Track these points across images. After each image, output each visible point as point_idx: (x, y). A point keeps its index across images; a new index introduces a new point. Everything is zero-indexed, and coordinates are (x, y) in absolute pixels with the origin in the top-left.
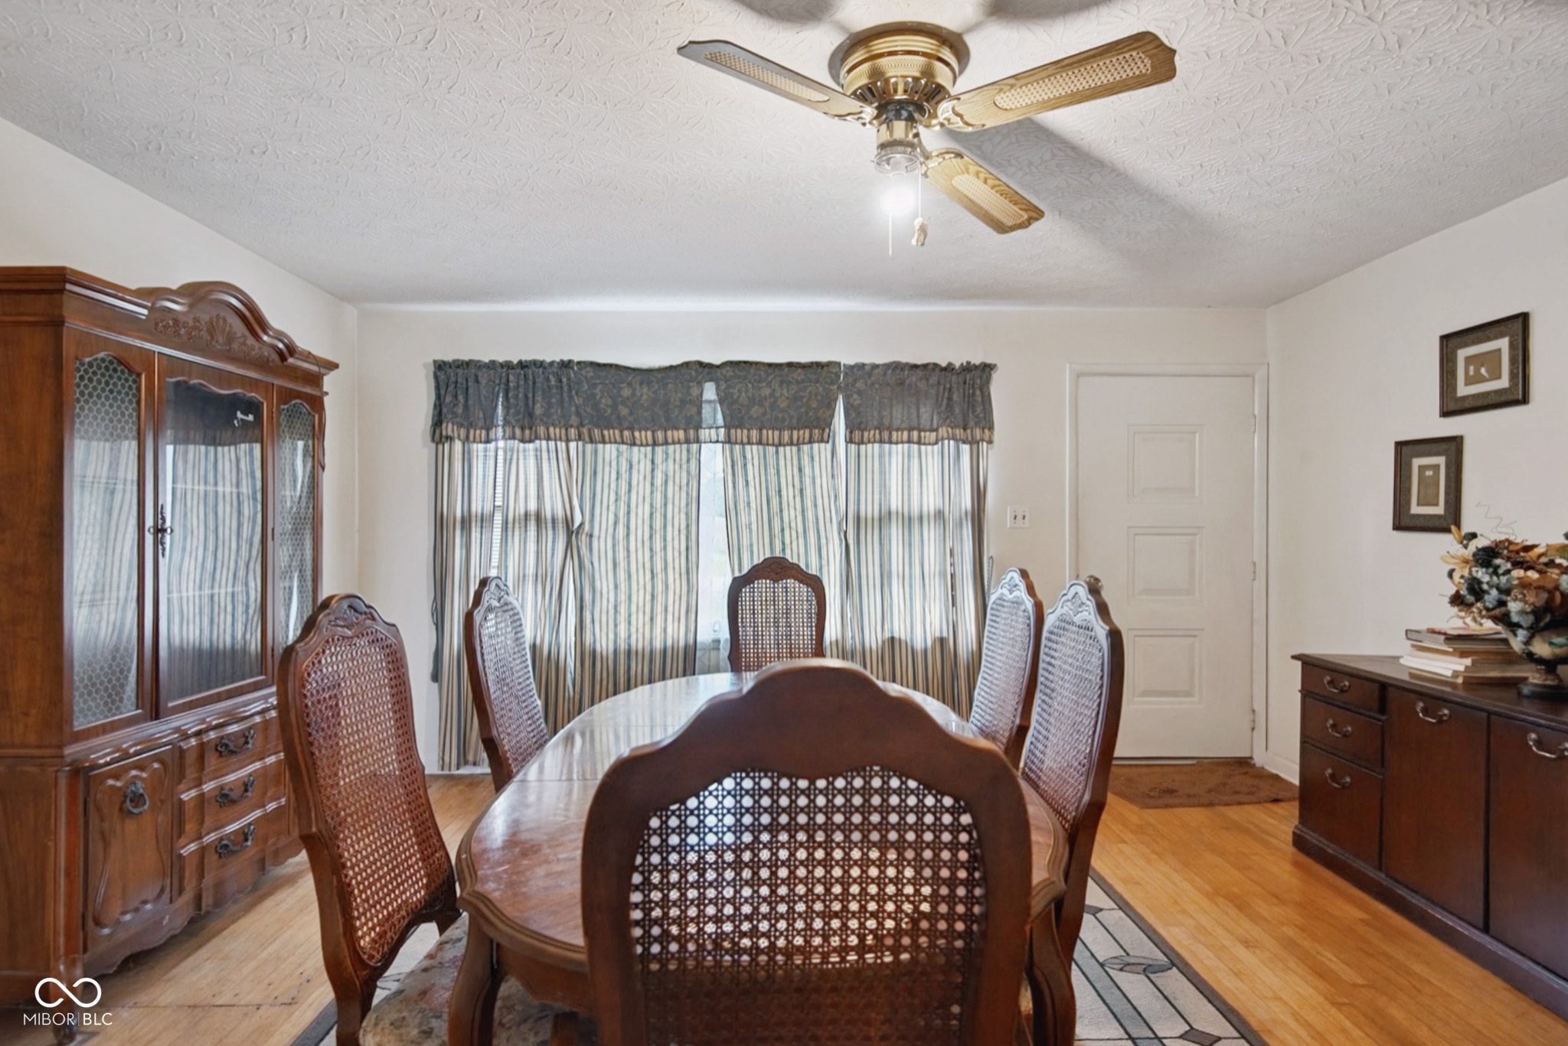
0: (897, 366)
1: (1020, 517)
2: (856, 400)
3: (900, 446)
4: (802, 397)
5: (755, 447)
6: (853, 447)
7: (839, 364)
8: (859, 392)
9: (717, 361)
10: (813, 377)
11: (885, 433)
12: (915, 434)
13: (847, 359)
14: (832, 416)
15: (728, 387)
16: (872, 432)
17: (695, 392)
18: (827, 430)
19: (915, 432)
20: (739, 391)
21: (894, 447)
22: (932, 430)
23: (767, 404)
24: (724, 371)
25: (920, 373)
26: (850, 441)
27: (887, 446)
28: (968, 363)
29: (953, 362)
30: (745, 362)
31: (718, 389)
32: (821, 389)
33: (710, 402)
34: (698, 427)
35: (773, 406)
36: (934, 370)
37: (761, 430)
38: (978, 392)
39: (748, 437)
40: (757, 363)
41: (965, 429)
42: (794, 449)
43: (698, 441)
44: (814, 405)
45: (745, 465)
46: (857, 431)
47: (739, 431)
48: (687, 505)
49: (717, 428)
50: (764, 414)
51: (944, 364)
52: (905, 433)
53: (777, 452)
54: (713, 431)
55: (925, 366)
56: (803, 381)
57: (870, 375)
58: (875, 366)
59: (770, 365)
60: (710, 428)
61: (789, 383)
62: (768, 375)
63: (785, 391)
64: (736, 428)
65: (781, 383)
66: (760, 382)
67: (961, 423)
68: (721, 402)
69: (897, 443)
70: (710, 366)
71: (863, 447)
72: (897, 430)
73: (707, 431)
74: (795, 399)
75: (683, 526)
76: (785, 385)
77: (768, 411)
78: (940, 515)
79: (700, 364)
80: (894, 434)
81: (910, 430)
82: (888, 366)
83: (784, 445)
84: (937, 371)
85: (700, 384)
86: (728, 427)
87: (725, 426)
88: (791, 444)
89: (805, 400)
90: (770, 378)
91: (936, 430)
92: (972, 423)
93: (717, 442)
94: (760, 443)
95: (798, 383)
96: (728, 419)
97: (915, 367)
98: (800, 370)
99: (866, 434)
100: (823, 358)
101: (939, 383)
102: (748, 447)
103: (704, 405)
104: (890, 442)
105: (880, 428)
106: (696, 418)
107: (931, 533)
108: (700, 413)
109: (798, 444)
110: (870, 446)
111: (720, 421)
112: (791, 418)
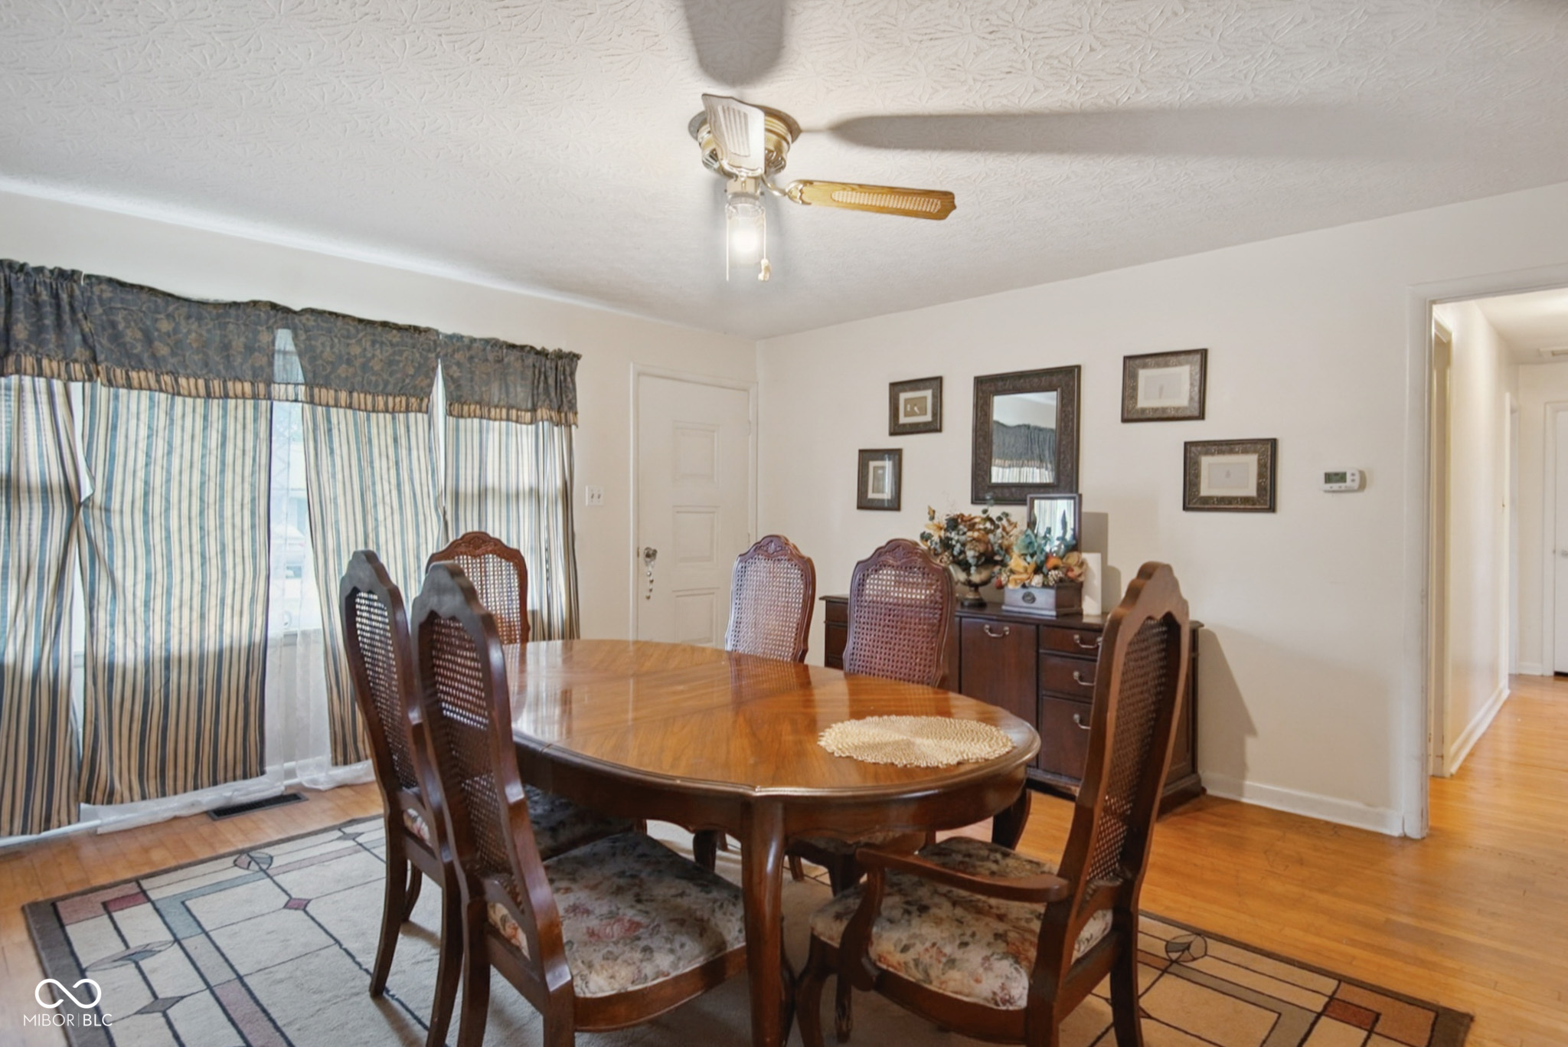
0: (494, 344)
1: (596, 496)
2: (455, 371)
3: (497, 423)
4: (399, 362)
5: (341, 411)
6: (451, 420)
7: (437, 333)
8: (459, 364)
9: (297, 307)
10: (410, 341)
11: (484, 408)
12: (513, 413)
13: (446, 328)
14: (431, 385)
15: (309, 339)
16: (472, 407)
17: (264, 338)
18: (426, 400)
19: (510, 411)
20: (323, 344)
21: (491, 422)
22: (527, 410)
23: (358, 363)
24: (304, 318)
25: (518, 353)
26: (449, 413)
27: (484, 422)
28: (560, 351)
29: (547, 347)
30: (331, 313)
31: (295, 337)
32: (417, 355)
33: (285, 353)
34: (269, 382)
35: (365, 367)
36: (529, 352)
37: (351, 393)
38: (569, 379)
39: (336, 400)
40: (344, 316)
41: (559, 411)
42: (388, 416)
43: (269, 397)
44: (411, 371)
45: (330, 430)
46: (457, 403)
47: (324, 391)
48: (253, 473)
49: (296, 384)
50: (355, 375)
51: (539, 348)
52: (504, 411)
53: (368, 419)
54: (291, 388)
55: (522, 348)
56: (398, 344)
57: (469, 348)
58: (473, 340)
59: (361, 321)
60: (288, 384)
61: (382, 343)
62: (358, 332)
63: (378, 352)
64: (320, 386)
65: (373, 343)
66: (348, 337)
67: (556, 407)
68: (300, 355)
69: (495, 420)
70: (287, 310)
71: (462, 421)
72: (496, 407)
73: (283, 387)
74: (390, 363)
75: (247, 499)
76: (377, 346)
77: (359, 372)
78: (536, 494)
79: (274, 306)
80: (493, 411)
81: (509, 408)
82: (487, 341)
83: (378, 412)
84: (533, 352)
85: (271, 329)
86: (310, 384)
87: (306, 384)
88: (387, 411)
89: (401, 365)
90: (361, 335)
91: (534, 410)
92: (566, 408)
93: (296, 401)
94: (350, 406)
95: (392, 345)
96: (310, 375)
97: (513, 346)
98: (394, 332)
99: (466, 408)
100: (422, 323)
101: (534, 366)
102: (333, 410)
103: (276, 356)
104: (489, 418)
105: (480, 403)
106: (267, 370)
107: (526, 509)
108: (271, 364)
109: (393, 412)
110: (469, 421)
111: (301, 379)
112: (386, 383)
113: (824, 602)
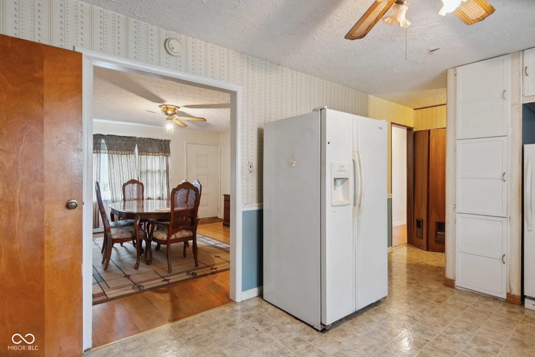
0: (150, 139)
1: (176, 172)
2: (140, 145)
3: (150, 156)
4: (127, 144)
5: (115, 155)
6: (140, 156)
7: (136, 137)
8: (141, 144)
9: (105, 134)
10: (130, 140)
11: (147, 153)
12: (154, 154)
13: (138, 136)
14: (135, 149)
15: (108, 141)
16: (144, 153)
17: (99, 141)
18: (133, 152)
19: (154, 153)
20: (111, 141)
21: (149, 156)
22: (157, 153)
23: (118, 145)
24: (107, 137)
25: (155, 141)
26: (139, 154)
27: (147, 156)
28: (165, 140)
29: (162, 139)
30: (113, 135)
31: (105, 140)
32: (132, 143)
33: (103, 144)
34: (100, 150)
35: (120, 146)
36: (158, 140)
37: (117, 151)
38: (167, 146)
39: (114, 153)
40: (116, 136)
41: (165, 153)
42: (126, 156)
43: (100, 153)
44: (130, 146)
45: (113, 159)
46: (141, 153)
47: (111, 151)
48: (97, 168)
49: (105, 150)
50: (118, 147)
51: (160, 139)
52: (152, 154)
53: (121, 156)
54: (104, 151)
55: (156, 140)
56: (127, 140)
57: (143, 140)
58: (145, 138)
59: (119, 136)
60: (103, 150)
61: (124, 140)
62: (118, 138)
63: (123, 142)
64: (110, 150)
65: (122, 140)
66: (116, 140)
67: (164, 152)
68: (106, 144)
69: (150, 155)
70: (103, 135)
71: (142, 156)
72: (150, 153)
73: (103, 151)
74: (126, 144)
75: (96, 173)
76: (123, 141)
77: (119, 147)
78: (159, 171)
79: (101, 135)
80: (149, 154)
81: (153, 153)
82: (148, 139)
83: (123, 155)
84: (159, 141)
85: (100, 139)
86: (108, 150)
87: (107, 150)
88: (125, 154)
89: (128, 145)
90: (119, 139)
91: (159, 153)
92: (166, 152)
93: (105, 153)
94: (117, 154)
95: (126, 141)
96: (108, 148)
97: (154, 139)
98: (127, 138)
99: (143, 153)
100: (132, 136)
101: (159, 143)
102: (113, 155)
103: (101, 144)
104: (148, 155)
105: (146, 152)
106: (100, 147)
107: (157, 175)
108: (100, 146)
109: (126, 154)
110: (144, 156)
111: (106, 148)
112: (124, 148)
113: (224, 196)
